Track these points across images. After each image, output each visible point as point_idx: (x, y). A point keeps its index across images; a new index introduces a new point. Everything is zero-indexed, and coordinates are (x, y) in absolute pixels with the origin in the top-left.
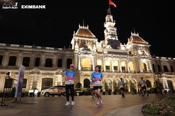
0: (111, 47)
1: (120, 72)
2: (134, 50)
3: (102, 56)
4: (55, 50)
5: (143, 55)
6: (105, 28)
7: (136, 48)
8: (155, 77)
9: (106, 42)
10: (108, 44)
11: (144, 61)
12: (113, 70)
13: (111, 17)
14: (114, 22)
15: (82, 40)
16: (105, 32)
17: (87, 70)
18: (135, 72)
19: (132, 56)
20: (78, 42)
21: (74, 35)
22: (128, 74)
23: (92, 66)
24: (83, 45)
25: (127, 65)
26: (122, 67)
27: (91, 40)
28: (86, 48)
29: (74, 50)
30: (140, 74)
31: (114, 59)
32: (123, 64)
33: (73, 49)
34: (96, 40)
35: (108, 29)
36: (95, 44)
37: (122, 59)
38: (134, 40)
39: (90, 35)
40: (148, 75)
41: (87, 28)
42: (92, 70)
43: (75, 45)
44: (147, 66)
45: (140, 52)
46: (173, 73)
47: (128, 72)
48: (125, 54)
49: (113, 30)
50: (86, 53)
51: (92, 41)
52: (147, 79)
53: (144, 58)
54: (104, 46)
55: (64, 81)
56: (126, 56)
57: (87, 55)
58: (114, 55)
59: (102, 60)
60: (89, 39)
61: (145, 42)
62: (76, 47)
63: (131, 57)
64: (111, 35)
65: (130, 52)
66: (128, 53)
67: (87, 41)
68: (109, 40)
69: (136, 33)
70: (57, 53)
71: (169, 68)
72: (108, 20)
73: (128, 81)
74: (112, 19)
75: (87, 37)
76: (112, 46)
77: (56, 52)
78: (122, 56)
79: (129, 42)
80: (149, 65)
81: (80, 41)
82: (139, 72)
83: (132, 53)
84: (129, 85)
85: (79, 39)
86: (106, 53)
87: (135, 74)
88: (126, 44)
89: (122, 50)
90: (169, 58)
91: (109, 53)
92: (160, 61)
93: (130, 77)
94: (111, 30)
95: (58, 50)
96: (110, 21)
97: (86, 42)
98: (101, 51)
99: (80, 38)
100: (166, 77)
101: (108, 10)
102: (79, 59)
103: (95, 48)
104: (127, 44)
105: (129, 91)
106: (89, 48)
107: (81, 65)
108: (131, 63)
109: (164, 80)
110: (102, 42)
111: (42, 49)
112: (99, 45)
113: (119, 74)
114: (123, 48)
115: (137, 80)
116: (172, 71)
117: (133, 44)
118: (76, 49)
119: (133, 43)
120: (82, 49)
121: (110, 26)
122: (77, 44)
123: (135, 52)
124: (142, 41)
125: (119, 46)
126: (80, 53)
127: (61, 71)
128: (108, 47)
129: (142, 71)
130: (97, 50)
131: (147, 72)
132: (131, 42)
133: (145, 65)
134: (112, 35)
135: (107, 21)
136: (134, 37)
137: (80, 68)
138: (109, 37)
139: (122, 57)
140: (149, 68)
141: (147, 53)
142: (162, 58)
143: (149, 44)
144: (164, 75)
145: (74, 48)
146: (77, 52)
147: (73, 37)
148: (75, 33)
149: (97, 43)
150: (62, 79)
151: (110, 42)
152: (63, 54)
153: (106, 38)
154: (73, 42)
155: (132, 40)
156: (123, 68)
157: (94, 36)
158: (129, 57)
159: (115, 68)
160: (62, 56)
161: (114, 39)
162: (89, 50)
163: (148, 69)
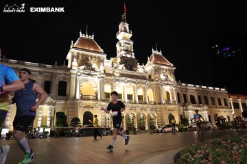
0: (124, 68)
1: (135, 103)
2: (155, 74)
3: (111, 80)
4: (39, 66)
5: (166, 80)
6: (118, 40)
7: (157, 71)
8: (179, 110)
9: (119, 60)
10: (121, 63)
11: (167, 88)
12: (127, 100)
13: (127, 26)
14: (130, 32)
15: (83, 55)
16: (117, 46)
17: (89, 99)
18: (155, 104)
19: (153, 81)
20: (78, 57)
21: (71, 47)
22: (146, 105)
23: (97, 93)
24: (85, 62)
25: (145, 94)
26: (139, 96)
27: (98, 55)
28: (89, 67)
29: (71, 68)
30: (162, 106)
31: (128, 84)
32: (140, 92)
33: (69, 66)
34: (105, 56)
35: (122, 42)
36: (102, 61)
37: (139, 85)
38: (156, 60)
39: (97, 48)
40: (171, 107)
41: (92, 37)
42: (97, 99)
43: (72, 61)
44: (171, 96)
45: (162, 77)
46: (201, 105)
47: (146, 103)
48: (143, 78)
49: (129, 44)
50: (89, 75)
51: (99, 57)
52: (170, 112)
53: (168, 84)
54: (115, 65)
55: (53, 115)
56: (144, 81)
57: (89, 77)
58: (128, 79)
59: (112, 85)
60: (93, 54)
61: (169, 63)
62: (74, 65)
63: (151, 83)
64: (125, 51)
65: (150, 76)
66: (148, 78)
67: (91, 56)
68: (122, 58)
69: (159, 51)
70: (44, 72)
71: (196, 98)
72: (123, 29)
73: (146, 115)
74: (128, 29)
75: (92, 51)
76: (126, 66)
77: (42, 70)
78: (139, 81)
79: (148, 62)
80: (172, 94)
81: (80, 56)
82: (160, 103)
83: (153, 78)
84: (146, 121)
85: (78, 53)
86: (118, 75)
87: (154, 106)
88: (145, 65)
89: (140, 73)
90: (198, 86)
91: (122, 75)
92: (186, 89)
93: (149, 110)
94: (126, 43)
95: (45, 67)
96: (125, 31)
97: (90, 58)
98: (111, 72)
99: (81, 52)
100: (192, 110)
101: (123, 16)
102: (78, 82)
103: (102, 68)
104: (147, 65)
105: (147, 128)
106: (93, 67)
107: (80, 92)
108: (151, 90)
109: (191, 114)
110: (112, 59)
111: (18, 63)
112: (108, 64)
113: (134, 105)
114: (140, 69)
115: (158, 114)
116: (200, 103)
117: (154, 65)
118: (73, 68)
119: (155, 63)
120: (83, 67)
121: (124, 38)
122: (75, 60)
123: (157, 76)
124: (165, 61)
125: (136, 67)
126: (79, 74)
127: (49, 99)
128: (121, 67)
129: (163, 102)
130: (105, 71)
131: (169, 104)
132: (152, 62)
133: (168, 93)
134: (127, 51)
135: (121, 31)
136: (155, 55)
137: (78, 96)
138: (123, 53)
139: (140, 83)
140: (173, 99)
141: (172, 79)
142: (189, 85)
143: (174, 66)
144: (190, 107)
145: (72, 66)
146: (75, 72)
147: (70, 48)
148: (74, 43)
149: (106, 60)
150: (49, 112)
151: (124, 61)
152: (52, 73)
153: (118, 55)
154: (69, 57)
155: (154, 59)
156: (140, 98)
157: (102, 51)
158: (148, 82)
159: (130, 97)
160: (52, 77)
161: (129, 56)
162: (93, 70)
163: (171, 100)
